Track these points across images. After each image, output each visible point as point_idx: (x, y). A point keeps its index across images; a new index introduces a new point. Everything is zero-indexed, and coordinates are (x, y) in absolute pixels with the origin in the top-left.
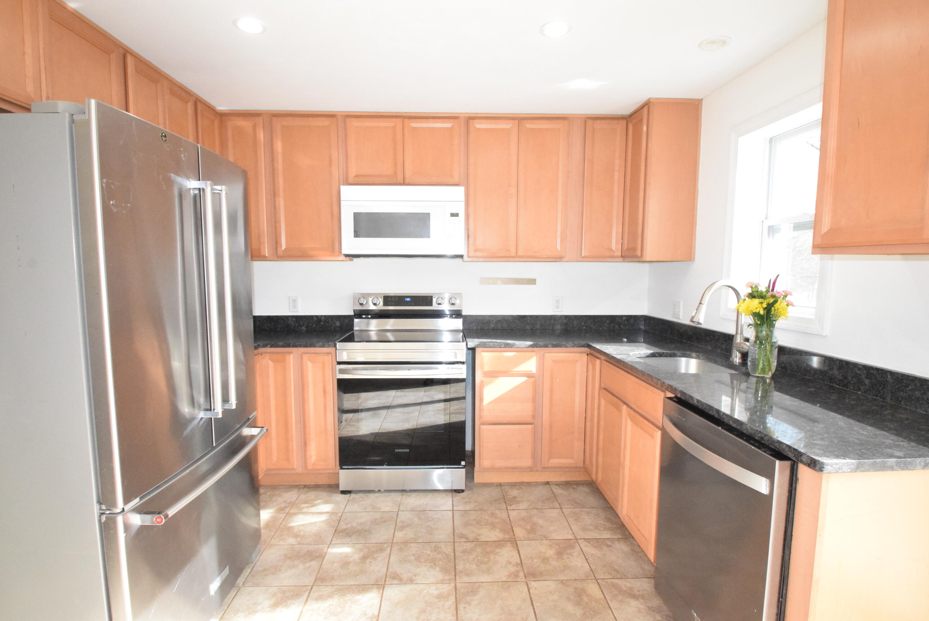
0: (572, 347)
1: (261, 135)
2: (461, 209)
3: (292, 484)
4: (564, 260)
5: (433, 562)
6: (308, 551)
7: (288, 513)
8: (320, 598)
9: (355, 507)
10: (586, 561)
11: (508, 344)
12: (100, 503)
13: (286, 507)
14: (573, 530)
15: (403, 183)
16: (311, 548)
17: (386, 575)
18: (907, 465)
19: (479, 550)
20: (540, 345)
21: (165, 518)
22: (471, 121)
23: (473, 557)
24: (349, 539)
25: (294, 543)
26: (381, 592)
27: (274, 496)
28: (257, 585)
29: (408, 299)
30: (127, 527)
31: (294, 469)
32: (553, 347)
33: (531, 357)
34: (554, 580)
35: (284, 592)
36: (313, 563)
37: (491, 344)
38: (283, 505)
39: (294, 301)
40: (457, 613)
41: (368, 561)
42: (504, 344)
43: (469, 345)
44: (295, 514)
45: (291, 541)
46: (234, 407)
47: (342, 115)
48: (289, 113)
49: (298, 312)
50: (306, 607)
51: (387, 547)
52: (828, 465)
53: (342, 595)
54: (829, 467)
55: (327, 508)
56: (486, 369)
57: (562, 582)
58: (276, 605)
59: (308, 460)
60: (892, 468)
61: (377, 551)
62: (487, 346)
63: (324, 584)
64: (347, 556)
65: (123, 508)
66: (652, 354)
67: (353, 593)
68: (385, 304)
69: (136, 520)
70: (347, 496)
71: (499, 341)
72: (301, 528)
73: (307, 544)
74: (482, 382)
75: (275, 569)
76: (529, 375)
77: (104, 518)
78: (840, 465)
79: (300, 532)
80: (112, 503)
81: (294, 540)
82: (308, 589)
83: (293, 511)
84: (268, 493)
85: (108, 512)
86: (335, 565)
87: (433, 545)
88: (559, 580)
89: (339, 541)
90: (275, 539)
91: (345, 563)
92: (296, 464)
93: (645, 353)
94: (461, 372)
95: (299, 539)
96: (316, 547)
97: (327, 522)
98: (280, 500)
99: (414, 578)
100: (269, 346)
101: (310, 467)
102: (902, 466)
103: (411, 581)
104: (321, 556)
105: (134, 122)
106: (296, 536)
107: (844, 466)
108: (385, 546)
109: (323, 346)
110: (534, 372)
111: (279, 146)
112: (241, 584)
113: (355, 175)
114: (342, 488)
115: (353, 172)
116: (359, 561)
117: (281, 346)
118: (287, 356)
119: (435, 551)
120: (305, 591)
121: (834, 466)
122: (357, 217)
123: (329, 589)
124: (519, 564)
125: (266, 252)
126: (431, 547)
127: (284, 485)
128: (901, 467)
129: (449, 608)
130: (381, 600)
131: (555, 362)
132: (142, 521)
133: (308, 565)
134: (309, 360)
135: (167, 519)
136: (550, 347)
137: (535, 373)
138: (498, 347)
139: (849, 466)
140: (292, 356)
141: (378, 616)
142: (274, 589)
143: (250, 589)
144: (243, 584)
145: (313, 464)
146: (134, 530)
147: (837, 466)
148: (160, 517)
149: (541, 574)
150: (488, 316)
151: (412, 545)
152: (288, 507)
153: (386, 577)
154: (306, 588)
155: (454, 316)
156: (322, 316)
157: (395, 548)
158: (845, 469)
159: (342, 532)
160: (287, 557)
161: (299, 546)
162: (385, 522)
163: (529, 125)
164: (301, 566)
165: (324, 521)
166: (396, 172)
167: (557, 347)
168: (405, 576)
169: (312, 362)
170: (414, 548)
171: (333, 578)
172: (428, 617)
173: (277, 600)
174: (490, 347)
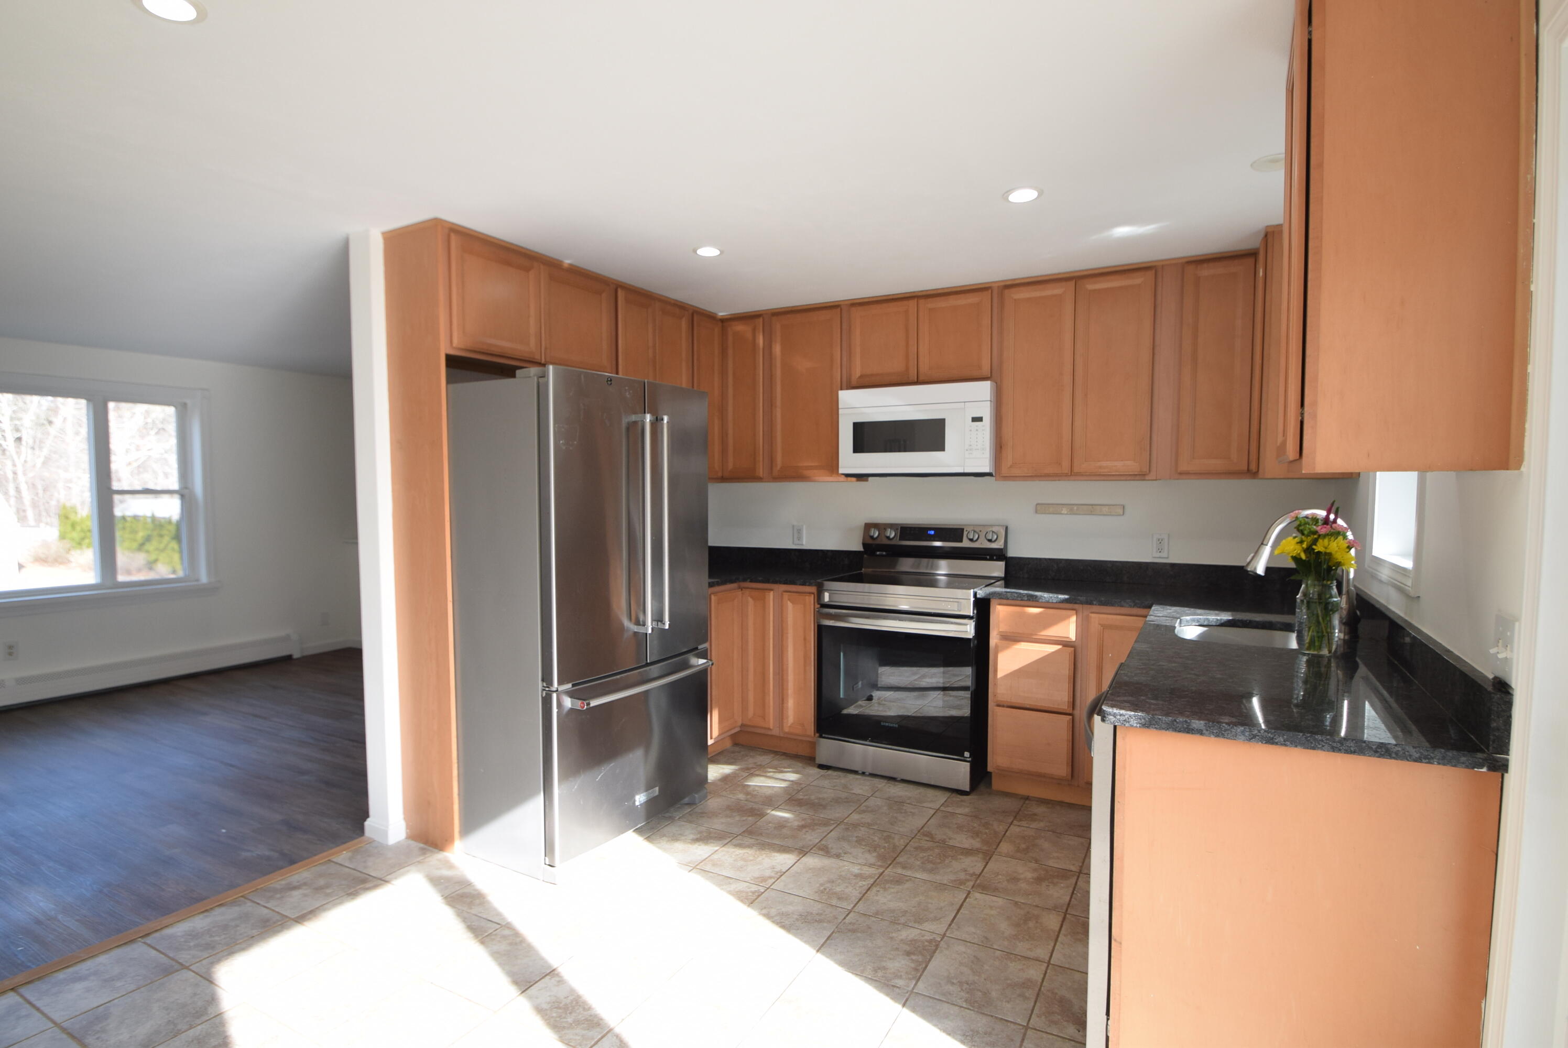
0: (1130, 606)
1: (760, 341)
2: (986, 411)
3: (772, 749)
4: (1147, 478)
5: (874, 848)
6: (752, 808)
7: (752, 773)
8: (740, 846)
9: (826, 783)
10: (1070, 894)
11: (1032, 596)
12: (543, 680)
13: (753, 768)
14: (1085, 864)
15: (916, 380)
16: (756, 806)
17: (816, 845)
18: (1223, 732)
19: (937, 851)
20: (1079, 600)
21: (587, 705)
22: (1006, 291)
23: (925, 855)
24: (799, 808)
25: (742, 799)
26: (801, 856)
27: (747, 756)
28: (690, 822)
29: (932, 532)
30: (560, 705)
31: (769, 729)
32: (1099, 605)
33: (1069, 617)
34: (1008, 899)
35: (710, 833)
36: (750, 818)
37: (1009, 595)
38: (751, 766)
39: (800, 531)
40: (866, 893)
41: (804, 830)
42: (1028, 597)
43: (979, 594)
44: (758, 775)
45: (741, 796)
46: (667, 627)
47: (846, 304)
48: (790, 309)
49: (802, 545)
50: (723, 848)
51: (833, 824)
52: (1110, 714)
53: (761, 848)
54: (1112, 717)
55: (793, 777)
56: (1003, 628)
57: (1016, 903)
58: (697, 840)
59: (785, 721)
60: (1200, 732)
61: (820, 824)
62: (1003, 597)
63: (750, 836)
64: (786, 820)
65: (557, 688)
66: (1229, 621)
67: (772, 850)
68: (902, 538)
69: (568, 702)
70: (823, 772)
71: (1022, 591)
72: (757, 789)
73: (755, 802)
74: (997, 646)
75: (713, 814)
76: (1066, 644)
77: (544, 695)
78: (1126, 717)
79: (754, 791)
80: (550, 683)
81: (744, 796)
82: (733, 836)
83: (757, 773)
84: (742, 753)
85: (547, 689)
86: (770, 825)
87: (885, 834)
88: (1014, 901)
89: (786, 808)
90: (726, 791)
91: (781, 825)
92: (771, 722)
93: (1217, 620)
94: (968, 630)
95: (749, 797)
96: (761, 807)
97: (785, 789)
98: (751, 760)
99: (843, 855)
100: (749, 580)
101: (786, 730)
102: (1215, 731)
103: (838, 856)
104: (762, 815)
105: (582, 377)
106: (748, 794)
107: (1132, 720)
108: (832, 822)
109: (804, 584)
110: (1074, 639)
111: (777, 349)
112: (678, 817)
113: (859, 375)
114: (818, 761)
115: (857, 372)
116: (796, 827)
117: (760, 582)
118: (767, 593)
119: (884, 839)
120: (729, 837)
121: (1118, 717)
122: (859, 428)
123: (752, 841)
124: (976, 875)
125: (761, 472)
126: (882, 836)
127: (763, 749)
128: (1213, 733)
129: (861, 887)
130: (796, 862)
131: (1105, 627)
132: (572, 704)
133: (744, 818)
134: (789, 600)
135: (588, 707)
136: (1096, 605)
137: (1074, 642)
138: (1020, 599)
139: (1139, 720)
140: (772, 593)
141: (785, 873)
142: (703, 829)
143: (683, 823)
144: (679, 818)
145: (790, 727)
146: (566, 710)
147: (1122, 718)
148: (583, 703)
149: (996, 889)
150: (1046, 559)
151: (862, 829)
152: (755, 768)
153: (814, 847)
154: (732, 835)
155: (995, 558)
156: (828, 551)
157: (843, 826)
158: (1134, 722)
159: (795, 800)
160: (729, 808)
161: (746, 802)
162: (848, 802)
163: (1091, 286)
164: (737, 818)
165: (783, 787)
166: (907, 369)
167: (1107, 605)
168: (834, 851)
169: (793, 602)
170: (862, 832)
171: (761, 834)
172: (833, 887)
173: (701, 836)
174: (1008, 599)
